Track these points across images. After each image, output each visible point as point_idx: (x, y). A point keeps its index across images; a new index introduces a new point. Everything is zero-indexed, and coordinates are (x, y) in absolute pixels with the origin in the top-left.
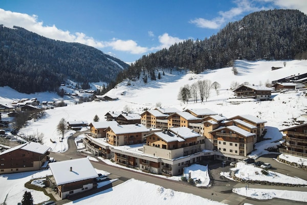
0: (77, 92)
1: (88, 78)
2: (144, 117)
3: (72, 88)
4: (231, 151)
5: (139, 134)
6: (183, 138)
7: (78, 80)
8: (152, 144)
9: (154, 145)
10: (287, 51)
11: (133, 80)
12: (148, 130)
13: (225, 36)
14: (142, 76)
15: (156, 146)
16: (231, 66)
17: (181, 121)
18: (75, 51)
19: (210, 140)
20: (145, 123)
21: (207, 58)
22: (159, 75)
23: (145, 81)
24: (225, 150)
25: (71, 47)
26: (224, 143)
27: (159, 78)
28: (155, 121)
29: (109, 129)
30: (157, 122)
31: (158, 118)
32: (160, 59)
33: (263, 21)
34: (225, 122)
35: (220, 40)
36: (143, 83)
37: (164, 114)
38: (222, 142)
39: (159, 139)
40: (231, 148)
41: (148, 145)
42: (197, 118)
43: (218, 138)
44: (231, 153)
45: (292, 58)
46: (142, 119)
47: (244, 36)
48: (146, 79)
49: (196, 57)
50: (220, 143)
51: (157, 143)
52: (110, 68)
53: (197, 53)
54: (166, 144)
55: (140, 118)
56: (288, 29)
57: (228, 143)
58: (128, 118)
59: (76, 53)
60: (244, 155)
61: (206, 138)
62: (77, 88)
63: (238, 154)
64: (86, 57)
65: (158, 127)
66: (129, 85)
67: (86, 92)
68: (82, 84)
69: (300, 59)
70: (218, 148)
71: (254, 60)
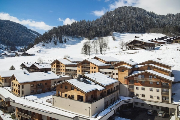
0: (6, 52)
1: (15, 43)
2: (54, 65)
3: (2, 50)
4: (151, 97)
5: (48, 82)
6: (102, 85)
7: (8, 44)
8: (63, 94)
9: (66, 95)
10: (142, 28)
11: (46, 43)
12: (58, 77)
13: (105, 19)
14: (53, 40)
15: (69, 97)
16: (111, 36)
17: (91, 68)
18: (6, 25)
19: (126, 86)
20: (55, 71)
21: (96, 30)
22: (65, 40)
23: (56, 44)
24: (143, 96)
25: (3, 23)
26: (143, 89)
27: (65, 41)
28: (64, 68)
29: (13, 77)
30: (66, 70)
31: (67, 66)
32: (65, 29)
33: (126, 12)
34: (139, 66)
35: (102, 21)
36: (54, 44)
37: (72, 62)
38: (140, 87)
39: (73, 88)
40: (151, 93)
41: (59, 96)
42: (106, 65)
43: (135, 83)
44: (151, 99)
45: (145, 32)
46: (52, 67)
47: (117, 19)
48: (56, 42)
49: (89, 30)
50: (137, 88)
51: (70, 93)
52: (32, 38)
53: (89, 27)
54: (84, 95)
55: (50, 67)
56: (140, 17)
57: (147, 89)
58: (39, 67)
59: (7, 26)
60: (168, 102)
61: (120, 83)
62: (6, 49)
63: (160, 100)
64: (14, 30)
65: (68, 74)
66: (43, 46)
67: (13, 52)
68: (11, 47)
69: (149, 33)
70: (135, 94)
71: (124, 33)
